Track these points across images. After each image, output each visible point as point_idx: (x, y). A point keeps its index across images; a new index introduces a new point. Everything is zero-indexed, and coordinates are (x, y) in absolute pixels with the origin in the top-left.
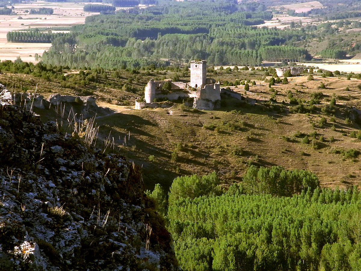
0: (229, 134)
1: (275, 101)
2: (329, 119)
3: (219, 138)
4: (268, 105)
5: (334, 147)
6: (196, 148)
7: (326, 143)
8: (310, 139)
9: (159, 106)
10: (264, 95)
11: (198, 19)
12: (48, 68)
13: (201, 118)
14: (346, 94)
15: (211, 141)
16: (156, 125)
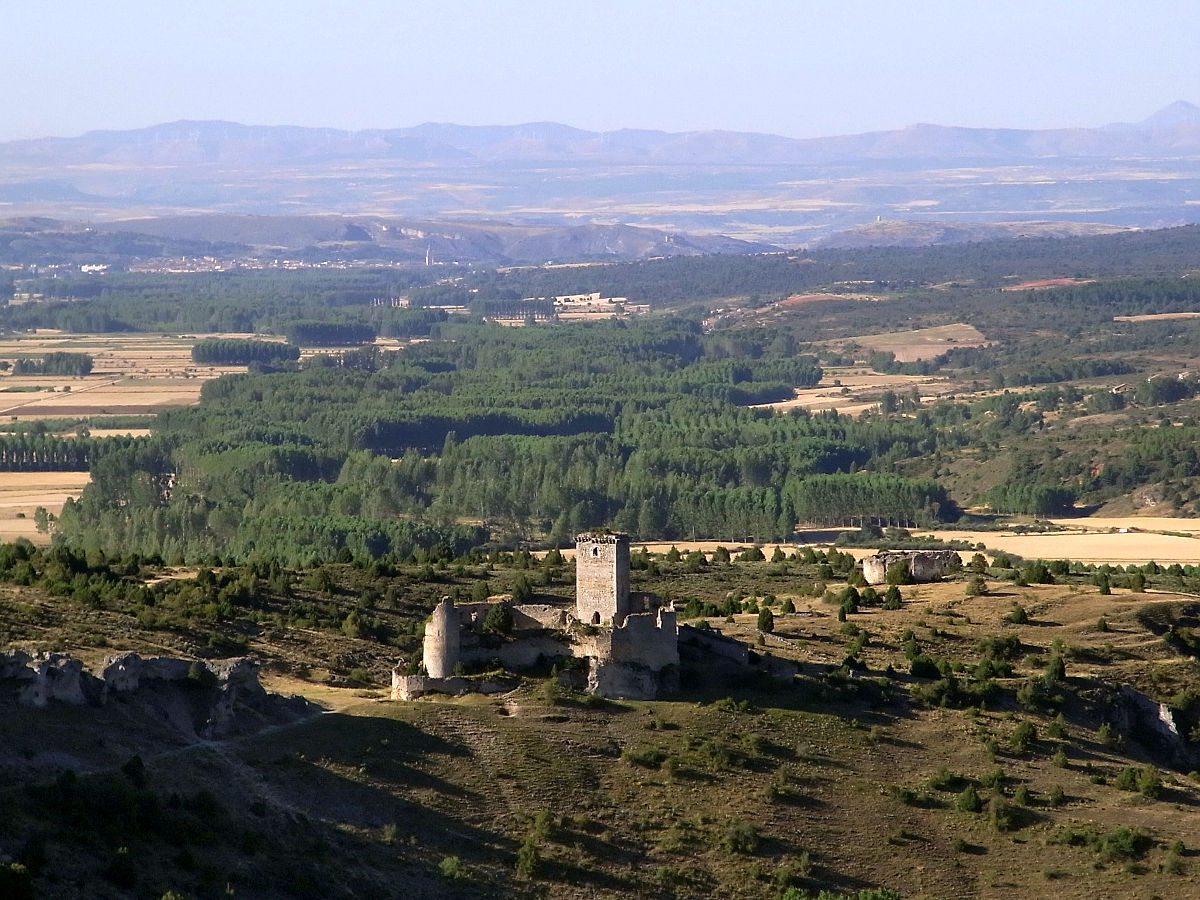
0: (711, 780)
1: (861, 668)
2: (1044, 729)
3: (676, 794)
4: (841, 681)
5: (1065, 821)
6: (600, 829)
7: (1038, 809)
8: (983, 795)
9: (474, 688)
10: (824, 647)
11: (575, 385)
12: (92, 562)
13: (616, 728)
14: (1097, 643)
15: (651, 805)
16: (461, 751)
